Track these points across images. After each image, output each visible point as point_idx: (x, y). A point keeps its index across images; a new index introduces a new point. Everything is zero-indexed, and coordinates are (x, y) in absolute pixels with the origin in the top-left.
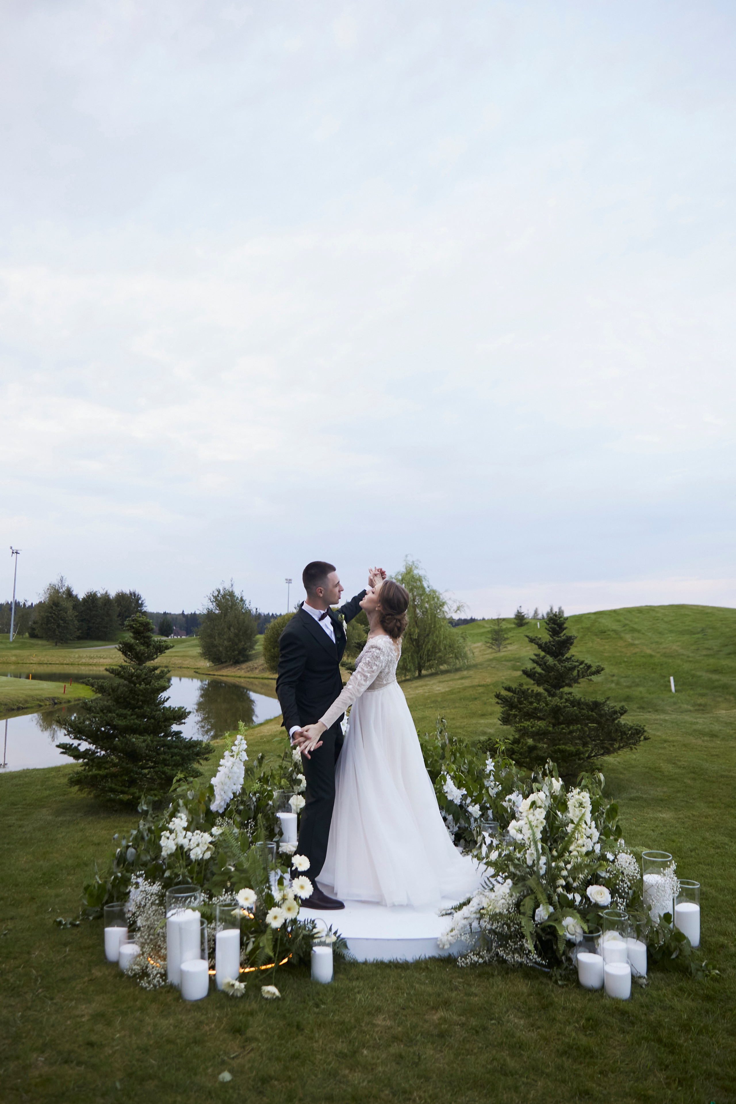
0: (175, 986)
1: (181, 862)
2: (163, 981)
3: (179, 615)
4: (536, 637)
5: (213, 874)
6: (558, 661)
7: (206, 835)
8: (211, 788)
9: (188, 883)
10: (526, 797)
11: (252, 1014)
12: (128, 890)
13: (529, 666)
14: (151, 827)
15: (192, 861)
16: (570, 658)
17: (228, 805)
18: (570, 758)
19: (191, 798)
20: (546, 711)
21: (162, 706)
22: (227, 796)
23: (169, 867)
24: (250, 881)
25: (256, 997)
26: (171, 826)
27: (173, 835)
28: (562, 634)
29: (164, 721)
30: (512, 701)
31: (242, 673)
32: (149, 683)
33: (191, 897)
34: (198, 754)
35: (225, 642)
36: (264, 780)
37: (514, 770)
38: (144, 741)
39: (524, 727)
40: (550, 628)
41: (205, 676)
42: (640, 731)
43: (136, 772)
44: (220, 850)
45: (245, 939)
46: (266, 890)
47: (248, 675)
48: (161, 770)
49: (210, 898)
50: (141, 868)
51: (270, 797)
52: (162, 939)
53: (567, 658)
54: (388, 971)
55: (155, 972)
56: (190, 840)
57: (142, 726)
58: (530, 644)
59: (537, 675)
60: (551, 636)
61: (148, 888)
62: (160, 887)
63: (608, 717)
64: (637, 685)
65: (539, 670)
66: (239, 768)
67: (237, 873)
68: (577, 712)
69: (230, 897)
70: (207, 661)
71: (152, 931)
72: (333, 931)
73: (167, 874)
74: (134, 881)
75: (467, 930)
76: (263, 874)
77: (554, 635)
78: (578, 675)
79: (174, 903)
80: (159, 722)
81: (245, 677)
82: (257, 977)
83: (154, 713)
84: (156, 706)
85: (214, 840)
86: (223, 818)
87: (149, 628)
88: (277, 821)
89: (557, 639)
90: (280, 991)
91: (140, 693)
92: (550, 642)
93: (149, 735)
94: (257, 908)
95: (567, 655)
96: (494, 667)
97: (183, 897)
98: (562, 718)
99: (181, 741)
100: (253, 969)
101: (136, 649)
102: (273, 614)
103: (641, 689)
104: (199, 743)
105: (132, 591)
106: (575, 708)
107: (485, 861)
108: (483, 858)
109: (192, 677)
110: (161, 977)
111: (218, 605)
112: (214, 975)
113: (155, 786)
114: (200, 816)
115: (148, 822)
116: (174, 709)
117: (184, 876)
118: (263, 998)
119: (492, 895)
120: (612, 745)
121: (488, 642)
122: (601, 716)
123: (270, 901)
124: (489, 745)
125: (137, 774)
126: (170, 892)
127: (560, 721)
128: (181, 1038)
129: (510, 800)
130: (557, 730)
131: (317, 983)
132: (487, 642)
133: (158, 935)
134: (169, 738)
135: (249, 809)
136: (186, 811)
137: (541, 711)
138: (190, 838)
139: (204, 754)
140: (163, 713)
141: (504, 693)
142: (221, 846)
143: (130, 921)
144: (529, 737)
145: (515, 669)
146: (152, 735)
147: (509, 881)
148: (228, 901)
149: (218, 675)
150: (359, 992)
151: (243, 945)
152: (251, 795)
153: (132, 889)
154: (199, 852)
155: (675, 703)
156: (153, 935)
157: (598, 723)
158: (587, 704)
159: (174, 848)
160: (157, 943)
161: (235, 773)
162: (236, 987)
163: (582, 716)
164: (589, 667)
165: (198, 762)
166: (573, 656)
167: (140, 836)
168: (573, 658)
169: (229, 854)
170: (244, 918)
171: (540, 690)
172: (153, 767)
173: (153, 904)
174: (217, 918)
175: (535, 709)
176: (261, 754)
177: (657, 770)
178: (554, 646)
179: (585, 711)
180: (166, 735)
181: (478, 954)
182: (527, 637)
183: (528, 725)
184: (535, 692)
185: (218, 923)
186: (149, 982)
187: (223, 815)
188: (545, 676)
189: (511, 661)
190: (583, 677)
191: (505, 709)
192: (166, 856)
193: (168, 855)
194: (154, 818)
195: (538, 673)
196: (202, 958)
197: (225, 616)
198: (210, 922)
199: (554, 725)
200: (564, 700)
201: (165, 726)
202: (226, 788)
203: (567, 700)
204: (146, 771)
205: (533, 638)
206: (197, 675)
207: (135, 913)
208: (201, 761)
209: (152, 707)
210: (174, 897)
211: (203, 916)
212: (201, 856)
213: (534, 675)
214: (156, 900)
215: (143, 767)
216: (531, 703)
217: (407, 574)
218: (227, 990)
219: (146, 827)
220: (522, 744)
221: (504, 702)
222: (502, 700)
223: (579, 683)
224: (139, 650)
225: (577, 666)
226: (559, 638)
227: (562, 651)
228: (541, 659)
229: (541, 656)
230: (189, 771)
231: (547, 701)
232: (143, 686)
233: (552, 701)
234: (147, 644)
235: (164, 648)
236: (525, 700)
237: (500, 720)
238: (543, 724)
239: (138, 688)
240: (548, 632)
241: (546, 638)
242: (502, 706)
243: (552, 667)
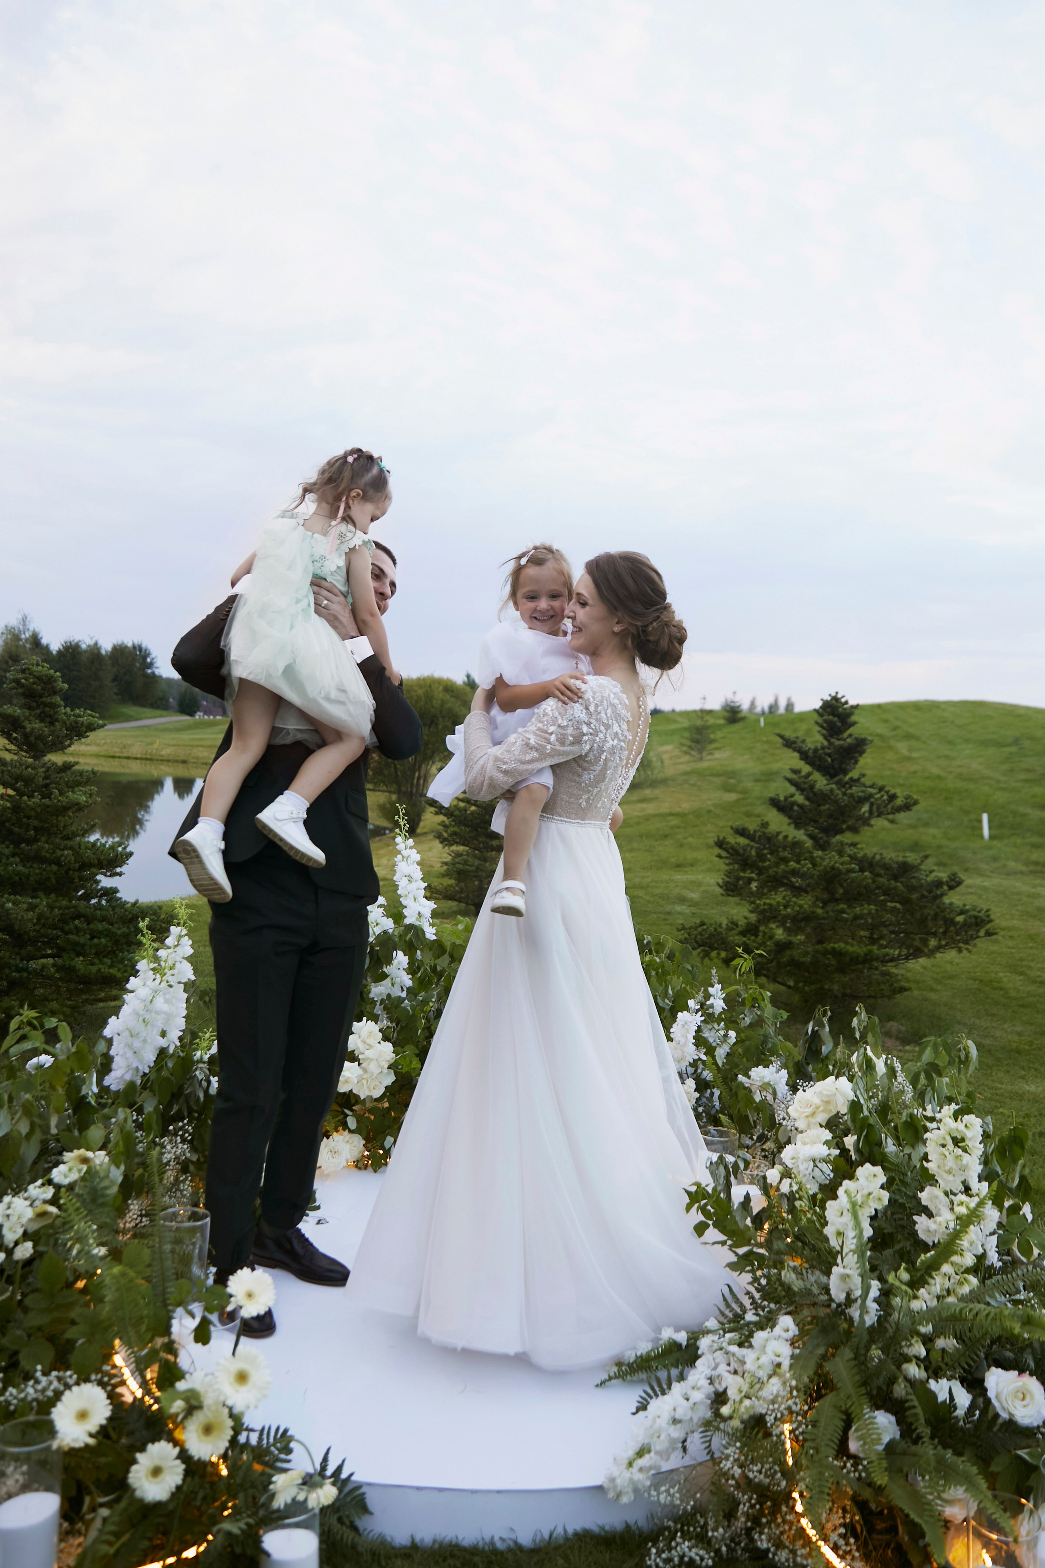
4: (797, 738)
6: (837, 783)
13: (782, 789)
16: (858, 780)
20: (812, 877)
21: (76, 840)
28: (845, 735)
29: (83, 868)
30: (747, 854)
32: (49, 795)
38: (33, 907)
39: (770, 905)
40: (825, 721)
42: (983, 921)
43: (17, 966)
48: (69, 963)
53: (851, 779)
57: (32, 879)
58: (786, 749)
59: (796, 808)
60: (825, 737)
63: (925, 893)
64: (926, 825)
65: (799, 798)
68: (870, 881)
77: (831, 736)
78: (871, 812)
80: (69, 869)
83: (59, 853)
84: (66, 840)
87: (53, 687)
89: (837, 743)
91: (33, 813)
92: (823, 748)
93: (46, 895)
95: (854, 774)
96: (694, 785)
98: (841, 891)
99: (117, 908)
101: (24, 728)
106: (866, 874)
120: (925, 942)
122: (912, 889)
124: (701, 934)
125: (19, 971)
127: (837, 896)
130: (831, 913)
132: (682, 745)
134: (93, 902)
137: (802, 876)
140: (78, 854)
141: (735, 840)
144: (778, 924)
146: (53, 896)
155: (995, 859)
157: (905, 902)
158: (886, 867)
163: (878, 888)
164: (893, 797)
166: (864, 775)
168: (863, 780)
172: (52, 957)
175: (792, 871)
177: (995, 984)
178: (829, 755)
179: (882, 880)
180: (87, 896)
182: (781, 737)
183: (778, 903)
184: (790, 839)
188: (810, 810)
189: (720, 775)
190: (879, 816)
195: (798, 805)
199: (825, 903)
200: (845, 858)
201: (86, 878)
203: (853, 858)
205: (792, 739)
209: (57, 841)
213: (791, 809)
216: (784, 860)
220: (763, 936)
221: (732, 855)
222: (728, 852)
223: (871, 826)
224: (33, 729)
225: (871, 796)
226: (841, 742)
227: (844, 766)
228: (803, 780)
229: (803, 773)
230: (126, 966)
231: (812, 857)
232: (37, 799)
233: (823, 859)
234: (50, 719)
235: (84, 729)
236: (772, 853)
237: (721, 887)
238: (805, 902)
239: (25, 802)
240: (819, 729)
241: (816, 739)
242: (727, 861)
243: (826, 795)
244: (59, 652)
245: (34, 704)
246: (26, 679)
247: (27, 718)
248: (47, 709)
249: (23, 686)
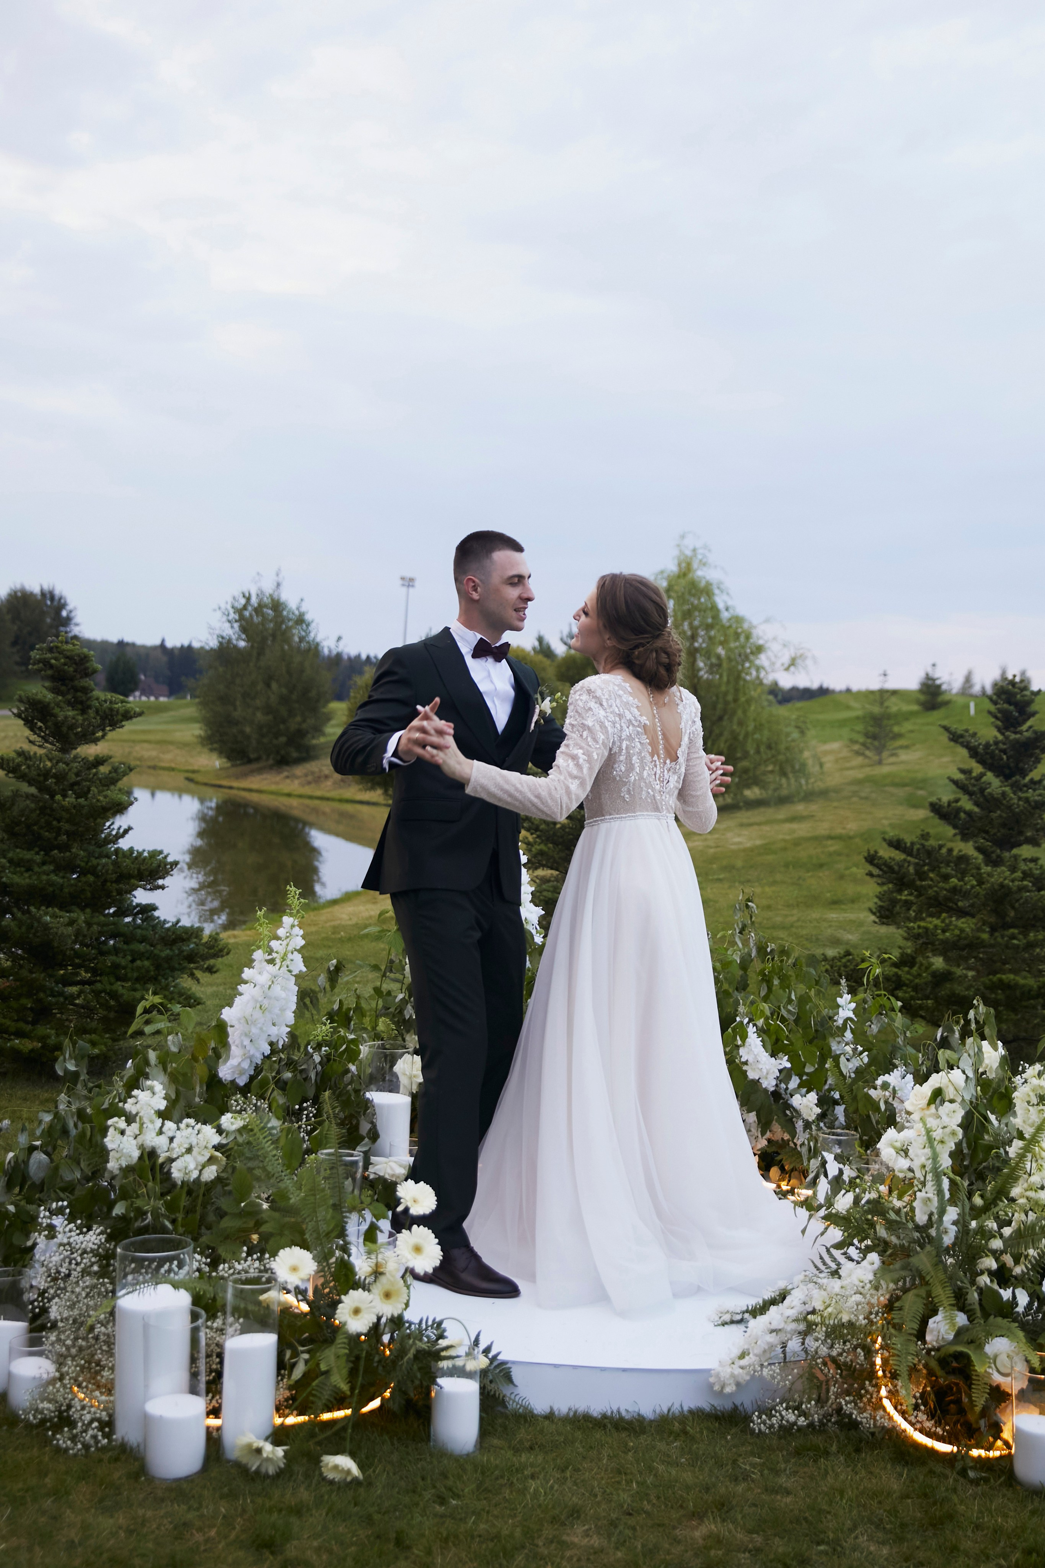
0: (131, 1449)
1: (150, 1184)
2: (105, 1436)
3: (154, 648)
4: (966, 731)
5: (221, 1214)
6: (1012, 786)
7: (209, 1131)
8: (222, 1028)
9: (164, 1230)
10: (921, 1079)
11: (298, 1511)
12: (29, 1243)
13: (947, 795)
14: (84, 1109)
15: (174, 1185)
16: (1040, 781)
17: (258, 1069)
18: (1024, 1003)
19: (174, 1049)
20: (977, 895)
21: (112, 847)
22: (257, 1049)
23: (124, 1195)
24: (302, 1233)
25: (307, 1476)
26: (129, 1106)
27: (135, 1127)
28: (1025, 727)
29: (117, 881)
30: (903, 870)
31: (294, 786)
32: (84, 794)
33: (170, 1260)
34: (191, 958)
35: (259, 715)
36: (340, 1017)
37: (899, 1020)
38: (71, 923)
39: (926, 929)
40: (1000, 711)
41: (210, 791)
43: (52, 990)
44: (238, 1164)
45: (288, 1354)
46: (337, 1253)
47: (307, 790)
48: (108, 987)
49: (214, 1264)
50: (62, 1195)
51: (353, 1055)
52: (105, 1348)
53: (1032, 781)
54: (598, 1435)
55: (87, 1418)
56: (171, 1139)
57: (66, 890)
58: (951, 745)
59: (962, 815)
60: (999, 730)
61: (77, 1239)
62: (103, 1238)
65: (967, 804)
66: (284, 989)
67: (277, 1215)
69: (257, 1264)
70: (214, 756)
71: (83, 1331)
72: (483, 1346)
73: (119, 1210)
74: (45, 1222)
75: (776, 1356)
76: (333, 1218)
77: (1007, 728)
79: (133, 1272)
80: (105, 881)
81: (300, 796)
82: (312, 1435)
83: (94, 862)
84: (100, 846)
85: (224, 1142)
86: (246, 1098)
87: (87, 669)
88: (367, 1108)
89: (1013, 736)
90: (361, 1467)
91: (65, 814)
92: (996, 743)
93: (83, 909)
94: (316, 1290)
95: (1035, 775)
96: (866, 798)
97: (152, 1260)
98: (1012, 914)
99: (154, 927)
100: (301, 1419)
101: (55, 716)
102: (368, 657)
104: (193, 933)
105: (46, 587)
107: (822, 1212)
108: (820, 1207)
109: (180, 791)
110: (101, 1429)
111: (243, 629)
112: (219, 1429)
113: (94, 1024)
114: (194, 1089)
115: (79, 1098)
116: (140, 854)
117: (156, 1215)
118: (324, 1479)
119: (835, 1285)
121: (856, 742)
123: (346, 1275)
124: (845, 966)
125: (54, 996)
126: (125, 1249)
127: (1008, 919)
128: (143, 1555)
129: (885, 1086)
130: (999, 939)
131: (443, 1453)
132: (853, 741)
133: (96, 1338)
134: (128, 919)
135: (305, 1079)
136: (163, 1078)
137: (966, 895)
138: (171, 1134)
139: (205, 958)
140: (115, 863)
141: (886, 853)
142: (242, 1154)
143: (34, 1308)
144: (936, 952)
145: (914, 802)
146: (88, 910)
147: (874, 1257)
148: (253, 1273)
149: (239, 789)
150: (533, 1477)
151: (283, 1366)
152: (311, 1050)
153: (41, 1240)
154: (192, 1166)
156: (85, 1339)
159: (136, 1154)
160: (93, 1355)
161: (277, 999)
162: (265, 1455)
165: (192, 975)
167: (58, 1127)
169: (258, 1172)
170: (286, 1310)
171: (968, 848)
172: (89, 983)
173: (85, 1272)
174: (229, 1309)
175: (954, 890)
176: (334, 962)
178: (1004, 751)
180: (122, 912)
181: (798, 1408)
182: (946, 729)
183: (936, 927)
184: (955, 853)
185: (230, 1319)
186: (74, 1439)
187: (245, 1090)
188: (981, 818)
189: (905, 785)
191: (885, 888)
192: (116, 1172)
193: (121, 1169)
194: (90, 1091)
195: (965, 812)
196: (193, 1390)
197: (259, 654)
198: (212, 1316)
199: (993, 930)
200: (1019, 874)
201: (120, 892)
202: (254, 1030)
203: (1026, 875)
204: (74, 989)
205: (959, 732)
206: (192, 786)
207: (45, 1291)
208: (198, 974)
209: (91, 848)
210: (134, 1260)
211: (197, 1300)
212: (195, 1175)
213: (957, 815)
214: (92, 1265)
215: (67, 983)
216: (946, 878)
217: (679, 577)
218: (244, 1461)
219: (74, 1108)
220: (920, 968)
221: (885, 872)
222: (881, 869)
224: (66, 717)
226: (1018, 736)
227: (1021, 765)
228: (973, 781)
229: (974, 774)
230: (172, 993)
231: (980, 874)
232: (71, 799)
233: (991, 875)
234: (83, 706)
235: (120, 717)
236: (932, 870)
237: (874, 914)
239: (58, 803)
240: (993, 720)
241: (988, 733)
242: (880, 881)
243: (997, 800)
245: (63, 688)
246: (56, 659)
247: (58, 705)
248: (79, 694)
249: (51, 666)
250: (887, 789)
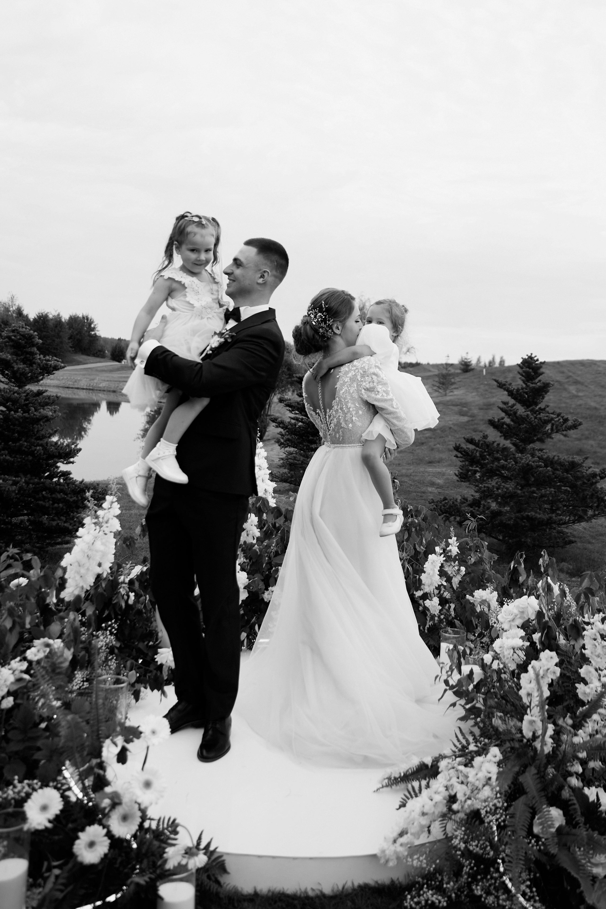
4: (506, 382)
6: (531, 411)
13: (497, 414)
16: (544, 409)
20: (514, 470)
28: (537, 380)
29: (48, 458)
30: (474, 455)
32: (28, 411)
38: (16, 483)
39: (488, 487)
40: (524, 372)
53: (540, 408)
57: (15, 464)
58: (499, 389)
59: (505, 426)
60: (524, 382)
63: (585, 481)
65: (507, 420)
68: (551, 473)
77: (528, 381)
78: (552, 429)
80: (40, 459)
83: (33, 448)
84: (38, 440)
87: (32, 342)
89: (531, 385)
91: (17, 422)
92: (522, 389)
93: (25, 475)
95: (542, 405)
98: (533, 479)
99: (70, 484)
101: (13, 367)
103: (591, 442)
106: (549, 468)
120: (585, 512)
121: (435, 386)
122: (577, 478)
124: (444, 506)
127: (530, 482)
130: (526, 493)
134: (55, 480)
137: (509, 469)
144: (493, 499)
145: (462, 414)
146: (28, 476)
157: (573, 486)
158: (561, 464)
163: (556, 477)
164: (566, 420)
166: (548, 406)
168: (547, 409)
171: (507, 443)
175: (502, 466)
178: (526, 393)
179: (559, 473)
180: (51, 476)
182: (496, 381)
183: (493, 486)
184: (501, 445)
188: (514, 428)
189: (457, 405)
190: (557, 432)
195: (506, 425)
199: (523, 487)
200: (536, 458)
201: (50, 465)
203: (540, 458)
205: (503, 383)
209: (33, 440)
213: (502, 426)
216: (497, 459)
220: (483, 507)
221: (464, 455)
222: (462, 454)
223: (553, 438)
224: (19, 368)
225: (552, 419)
226: (534, 385)
227: (535, 400)
228: (510, 408)
229: (510, 405)
230: (76, 521)
231: (515, 458)
232: (20, 414)
233: (522, 459)
234: (29, 361)
235: (52, 369)
236: (489, 455)
237: (457, 476)
238: (510, 486)
239: (12, 415)
240: (520, 376)
241: (518, 383)
242: (461, 459)
243: (524, 418)
244: (35, 319)
245: (20, 352)
246: (15, 336)
247: (15, 362)
248: (28, 356)
249: (12, 340)
250: (450, 407)
